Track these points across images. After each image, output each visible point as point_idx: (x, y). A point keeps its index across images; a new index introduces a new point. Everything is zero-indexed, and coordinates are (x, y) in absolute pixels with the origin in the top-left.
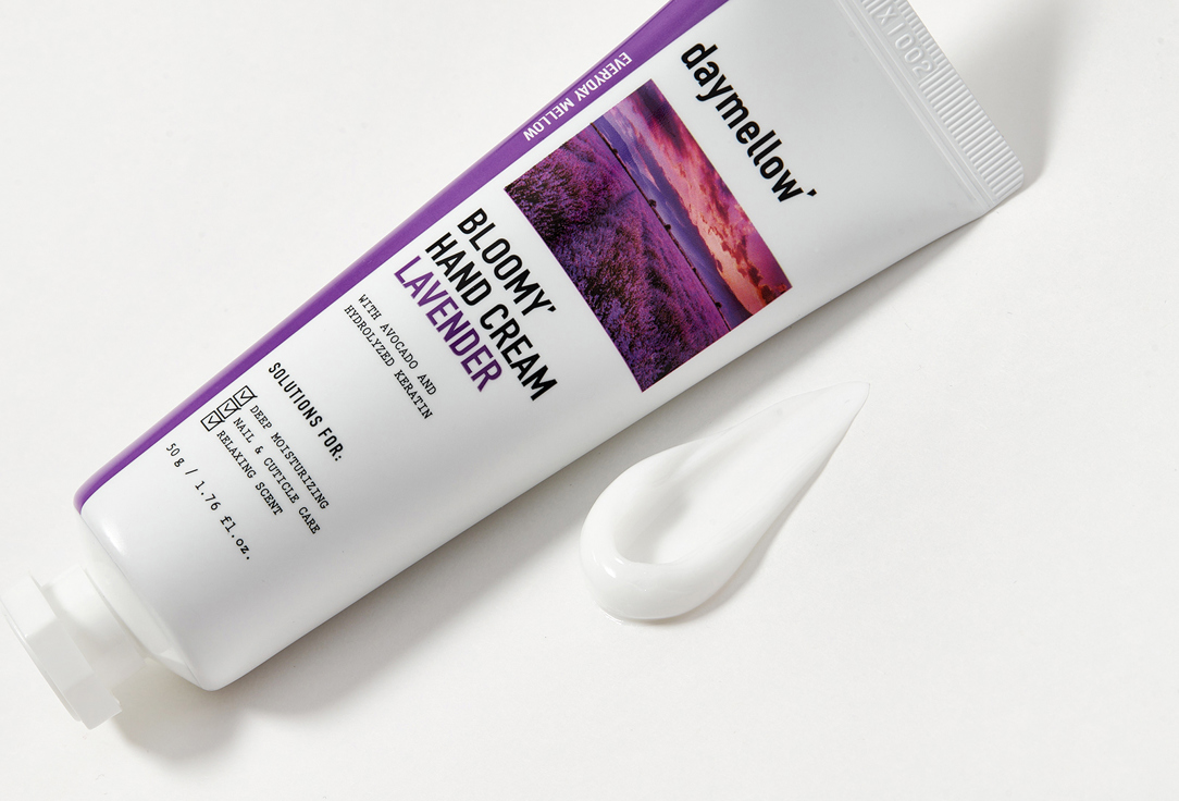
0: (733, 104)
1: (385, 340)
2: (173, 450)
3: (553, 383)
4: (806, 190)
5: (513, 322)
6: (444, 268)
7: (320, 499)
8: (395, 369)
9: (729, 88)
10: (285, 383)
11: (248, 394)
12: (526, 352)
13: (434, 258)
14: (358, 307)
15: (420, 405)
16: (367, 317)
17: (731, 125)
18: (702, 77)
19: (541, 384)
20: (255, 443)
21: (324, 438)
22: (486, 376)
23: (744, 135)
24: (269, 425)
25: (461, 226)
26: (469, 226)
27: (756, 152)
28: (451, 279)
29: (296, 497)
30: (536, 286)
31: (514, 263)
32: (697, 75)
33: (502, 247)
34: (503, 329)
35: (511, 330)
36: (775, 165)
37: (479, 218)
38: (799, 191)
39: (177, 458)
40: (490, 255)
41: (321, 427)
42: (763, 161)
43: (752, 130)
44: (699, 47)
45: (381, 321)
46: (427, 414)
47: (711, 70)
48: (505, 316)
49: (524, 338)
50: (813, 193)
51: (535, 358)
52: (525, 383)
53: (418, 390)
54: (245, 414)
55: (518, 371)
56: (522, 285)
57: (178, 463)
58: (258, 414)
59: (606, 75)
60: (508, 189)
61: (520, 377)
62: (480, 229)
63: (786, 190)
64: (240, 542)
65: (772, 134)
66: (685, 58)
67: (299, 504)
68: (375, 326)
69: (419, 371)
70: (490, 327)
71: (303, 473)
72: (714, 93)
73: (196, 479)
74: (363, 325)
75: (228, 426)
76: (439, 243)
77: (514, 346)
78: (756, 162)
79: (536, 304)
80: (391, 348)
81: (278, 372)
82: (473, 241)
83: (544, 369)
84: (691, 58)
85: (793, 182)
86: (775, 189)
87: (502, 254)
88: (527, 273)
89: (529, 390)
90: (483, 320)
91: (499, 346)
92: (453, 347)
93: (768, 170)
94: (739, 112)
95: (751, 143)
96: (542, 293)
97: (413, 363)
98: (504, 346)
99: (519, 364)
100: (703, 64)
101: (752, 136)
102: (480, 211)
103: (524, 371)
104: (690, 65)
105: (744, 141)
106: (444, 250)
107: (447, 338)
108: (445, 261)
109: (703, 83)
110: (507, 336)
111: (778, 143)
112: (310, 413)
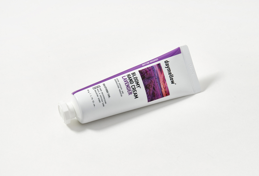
0: (169, 69)
1: (119, 85)
2: (88, 90)
3: (138, 97)
4: (175, 83)
5: (135, 88)
6: (128, 78)
7: (105, 102)
8: (119, 89)
9: (169, 67)
10: (105, 86)
11: (99, 86)
12: (136, 92)
13: (128, 77)
14: (116, 80)
15: (121, 94)
16: (117, 81)
17: (168, 72)
18: (167, 65)
19: (136, 97)
20: (99, 93)
21: (108, 95)
22: (130, 94)
23: (169, 74)
24: (102, 91)
25: (132, 74)
26: (133, 74)
27: (170, 77)
28: (129, 80)
29: (103, 101)
30: (139, 84)
31: (137, 80)
32: (166, 64)
33: (136, 78)
34: (134, 88)
35: (135, 89)
36: (172, 79)
37: (134, 73)
38: (174, 83)
39: (88, 92)
40: (135, 79)
41: (108, 93)
42: (171, 78)
43: (170, 73)
44: (167, 61)
45: (119, 82)
46: (122, 96)
47: (168, 64)
48: (134, 87)
49: (136, 90)
50: (176, 84)
51: (137, 93)
52: (134, 96)
53: (121, 93)
54: (99, 89)
55: (134, 94)
56: (137, 83)
57: (89, 92)
58: (100, 89)
59: (154, 61)
60: (139, 71)
61: (134, 95)
62: (134, 75)
63: (173, 82)
64: (94, 104)
65: (173, 75)
66: (165, 62)
67: (103, 102)
68: (118, 83)
69: (122, 90)
70: (132, 87)
71: (104, 98)
72: (167, 67)
73: (91, 95)
74: (116, 82)
75: (96, 89)
76: (128, 75)
77: (134, 91)
78: (170, 78)
79: (139, 87)
80: (119, 86)
81: (104, 85)
82: (133, 76)
83: (137, 95)
84: (166, 62)
85: (174, 82)
86: (171, 82)
87: (136, 79)
88: (139, 82)
89: (135, 97)
90: (132, 86)
91: (133, 90)
92: (127, 88)
93: (171, 79)
94: (170, 71)
95: (170, 75)
96: (140, 85)
97: (122, 89)
98: (133, 91)
99: (134, 93)
100: (167, 63)
101: (170, 74)
102: (135, 73)
103: (135, 95)
104: (165, 63)
105: (169, 75)
106: (129, 76)
107: (127, 87)
108: (129, 77)
109: (166, 66)
110: (134, 89)
111: (173, 76)
112: (107, 91)
